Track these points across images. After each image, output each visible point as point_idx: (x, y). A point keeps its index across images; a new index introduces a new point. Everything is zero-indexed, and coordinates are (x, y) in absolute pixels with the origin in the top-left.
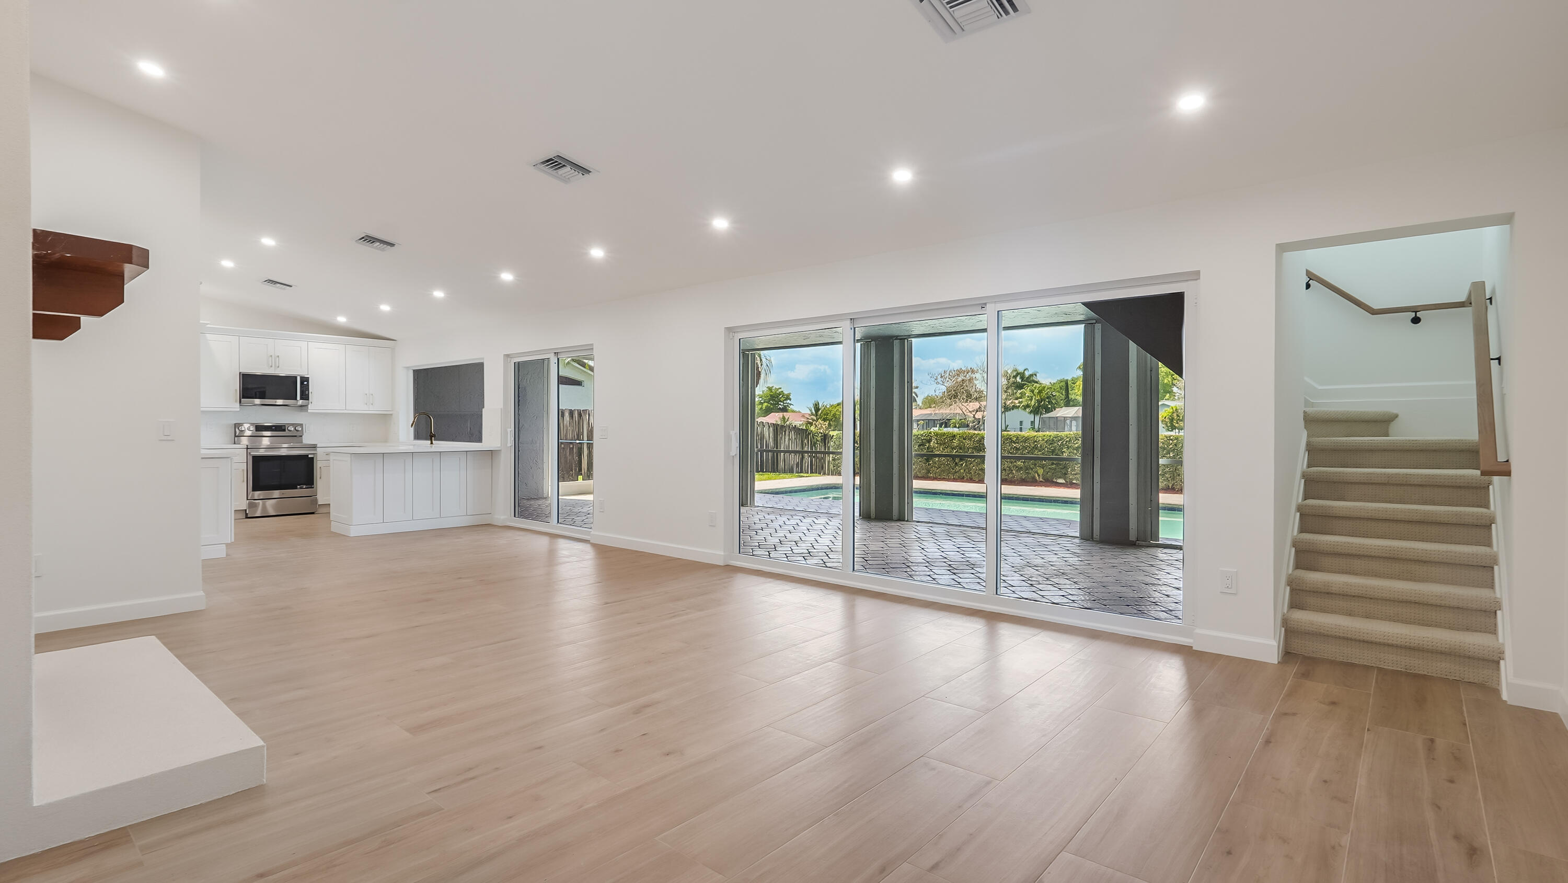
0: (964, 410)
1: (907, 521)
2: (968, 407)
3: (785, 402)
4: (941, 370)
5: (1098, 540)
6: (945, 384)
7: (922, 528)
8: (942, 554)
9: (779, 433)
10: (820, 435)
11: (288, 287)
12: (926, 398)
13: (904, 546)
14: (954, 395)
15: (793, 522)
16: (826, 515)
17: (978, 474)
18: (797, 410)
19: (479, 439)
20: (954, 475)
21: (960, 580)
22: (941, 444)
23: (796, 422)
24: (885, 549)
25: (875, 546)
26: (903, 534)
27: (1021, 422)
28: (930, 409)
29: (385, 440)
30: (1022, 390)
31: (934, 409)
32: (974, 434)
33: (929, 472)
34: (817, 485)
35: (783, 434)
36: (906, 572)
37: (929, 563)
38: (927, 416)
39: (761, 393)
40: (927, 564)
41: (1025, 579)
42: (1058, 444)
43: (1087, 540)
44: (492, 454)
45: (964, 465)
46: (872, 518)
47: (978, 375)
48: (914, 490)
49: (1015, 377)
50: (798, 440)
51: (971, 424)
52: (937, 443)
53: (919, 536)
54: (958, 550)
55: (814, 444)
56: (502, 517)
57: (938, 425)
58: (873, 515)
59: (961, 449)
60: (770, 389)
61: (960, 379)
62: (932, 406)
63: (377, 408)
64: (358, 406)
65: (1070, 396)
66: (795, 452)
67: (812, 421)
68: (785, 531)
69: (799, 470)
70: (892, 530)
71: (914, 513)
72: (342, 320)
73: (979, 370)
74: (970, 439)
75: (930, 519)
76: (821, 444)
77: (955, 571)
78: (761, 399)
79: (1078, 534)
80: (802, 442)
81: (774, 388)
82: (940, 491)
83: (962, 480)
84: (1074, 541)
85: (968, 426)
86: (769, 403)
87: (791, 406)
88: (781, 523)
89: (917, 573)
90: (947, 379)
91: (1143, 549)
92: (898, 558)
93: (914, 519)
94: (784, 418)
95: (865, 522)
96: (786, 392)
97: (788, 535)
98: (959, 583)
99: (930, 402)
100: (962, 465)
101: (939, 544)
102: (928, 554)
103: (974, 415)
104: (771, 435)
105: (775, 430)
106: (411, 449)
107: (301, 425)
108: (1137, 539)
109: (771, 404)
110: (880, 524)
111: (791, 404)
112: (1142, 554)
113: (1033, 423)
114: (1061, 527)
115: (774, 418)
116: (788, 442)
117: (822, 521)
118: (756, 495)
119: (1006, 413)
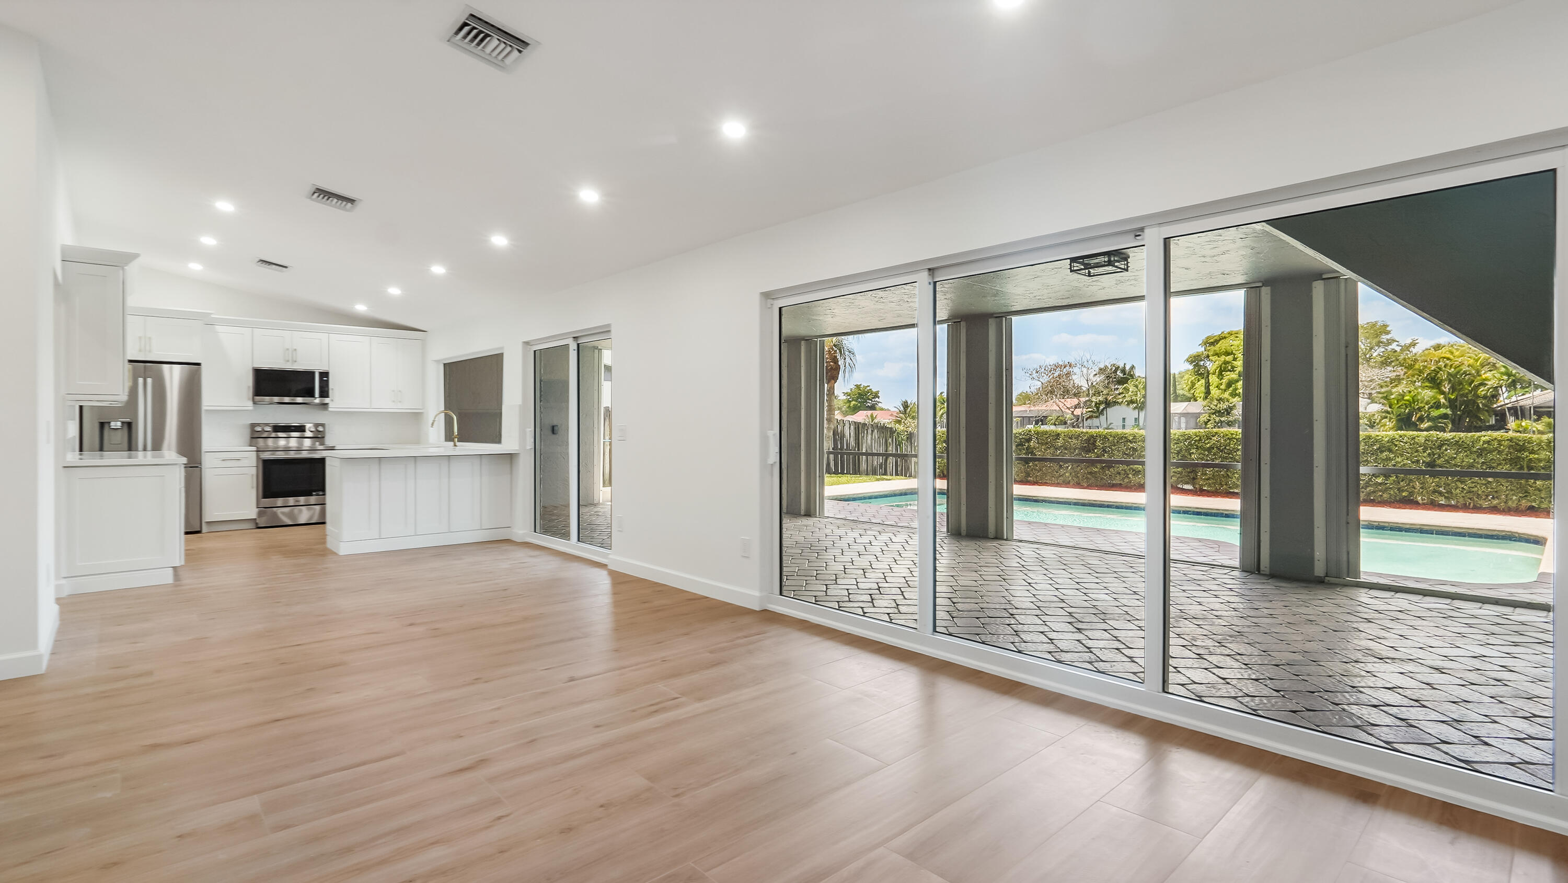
0: (1061, 407)
1: (1007, 540)
2: (1065, 403)
3: (873, 400)
4: (1036, 366)
5: (1268, 573)
6: (1041, 380)
7: (1027, 551)
8: (1057, 593)
9: (860, 432)
10: (906, 433)
11: (284, 269)
12: (1020, 395)
13: (1004, 579)
14: (1050, 391)
15: (865, 539)
16: (906, 530)
17: (1087, 478)
18: (886, 408)
19: (499, 441)
20: (1058, 478)
21: (1090, 643)
22: (1042, 444)
23: (884, 420)
24: (980, 583)
25: (966, 579)
26: (1002, 560)
27: (1124, 419)
28: (1024, 406)
29: (417, 441)
30: (1125, 385)
31: (1029, 406)
32: (1082, 433)
33: (1028, 475)
34: (900, 490)
35: (866, 432)
36: (1008, 625)
37: (1040, 610)
38: (1022, 412)
39: (849, 391)
40: (1038, 612)
41: (1185, 643)
42: (1185, 444)
43: (1252, 573)
44: (510, 458)
45: (1069, 468)
46: (962, 534)
47: (1076, 370)
48: (1014, 496)
49: (1115, 371)
50: (881, 440)
51: (1069, 422)
52: (1038, 443)
53: (1023, 563)
54: (1078, 586)
55: (899, 444)
56: (521, 532)
57: (1034, 422)
58: (964, 532)
59: (1066, 449)
60: (858, 387)
61: (1056, 374)
62: (1027, 403)
63: (407, 405)
64: (385, 404)
65: (1177, 391)
66: (878, 455)
67: (900, 419)
68: (853, 553)
69: (880, 471)
70: (986, 552)
71: (1014, 529)
72: (361, 308)
73: (1078, 364)
74: (1077, 438)
75: (1035, 536)
76: (906, 443)
77: (1080, 626)
78: (849, 397)
79: (1236, 563)
80: (886, 441)
81: (862, 386)
82: (1042, 498)
83: (1068, 485)
84: (1233, 573)
85: (1065, 423)
86: (857, 402)
87: (880, 404)
88: (851, 541)
89: (1026, 628)
90: (1043, 374)
91: (1338, 589)
92: (996, 600)
93: (1015, 537)
94: (872, 416)
95: (953, 541)
96: (874, 390)
97: (856, 558)
98: (1089, 648)
99: (1026, 398)
100: (1068, 467)
101: (1051, 576)
102: (1038, 592)
103: (1073, 412)
104: (852, 434)
105: (857, 429)
106: (441, 451)
107: (323, 425)
108: (1327, 573)
109: (860, 402)
110: (972, 544)
111: (879, 402)
112: (1341, 597)
113: (1137, 420)
114: (1209, 552)
115: (861, 417)
116: (870, 442)
117: (901, 538)
118: (826, 501)
119: (1108, 409)
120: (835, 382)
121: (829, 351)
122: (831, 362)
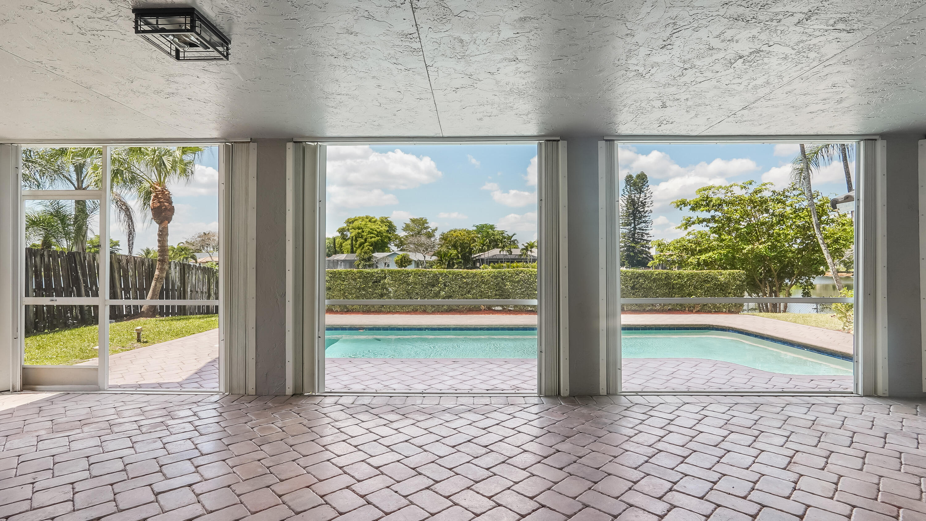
120: (169, 223)
121: (162, 191)
122: (166, 202)
